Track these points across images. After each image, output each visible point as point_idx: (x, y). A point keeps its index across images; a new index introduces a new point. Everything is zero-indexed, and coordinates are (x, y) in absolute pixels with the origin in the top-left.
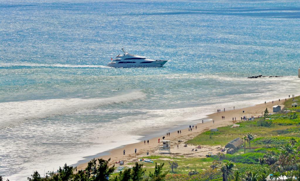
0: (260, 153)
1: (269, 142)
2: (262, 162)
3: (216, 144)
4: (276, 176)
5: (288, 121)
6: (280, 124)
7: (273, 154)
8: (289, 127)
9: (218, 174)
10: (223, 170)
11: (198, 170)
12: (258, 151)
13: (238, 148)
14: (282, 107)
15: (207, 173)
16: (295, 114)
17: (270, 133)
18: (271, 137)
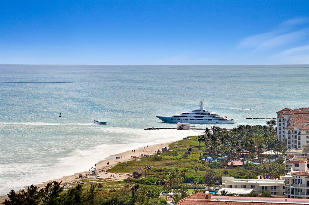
0: (156, 178)
1: (161, 171)
2: (157, 184)
3: (126, 172)
4: (166, 192)
5: (172, 157)
6: (167, 159)
7: (164, 178)
8: (173, 161)
9: (129, 191)
10: (132, 189)
11: (115, 189)
12: (154, 177)
13: (141, 175)
14: (168, 148)
15: (122, 191)
16: (176, 152)
17: (161, 165)
18: (163, 167)
